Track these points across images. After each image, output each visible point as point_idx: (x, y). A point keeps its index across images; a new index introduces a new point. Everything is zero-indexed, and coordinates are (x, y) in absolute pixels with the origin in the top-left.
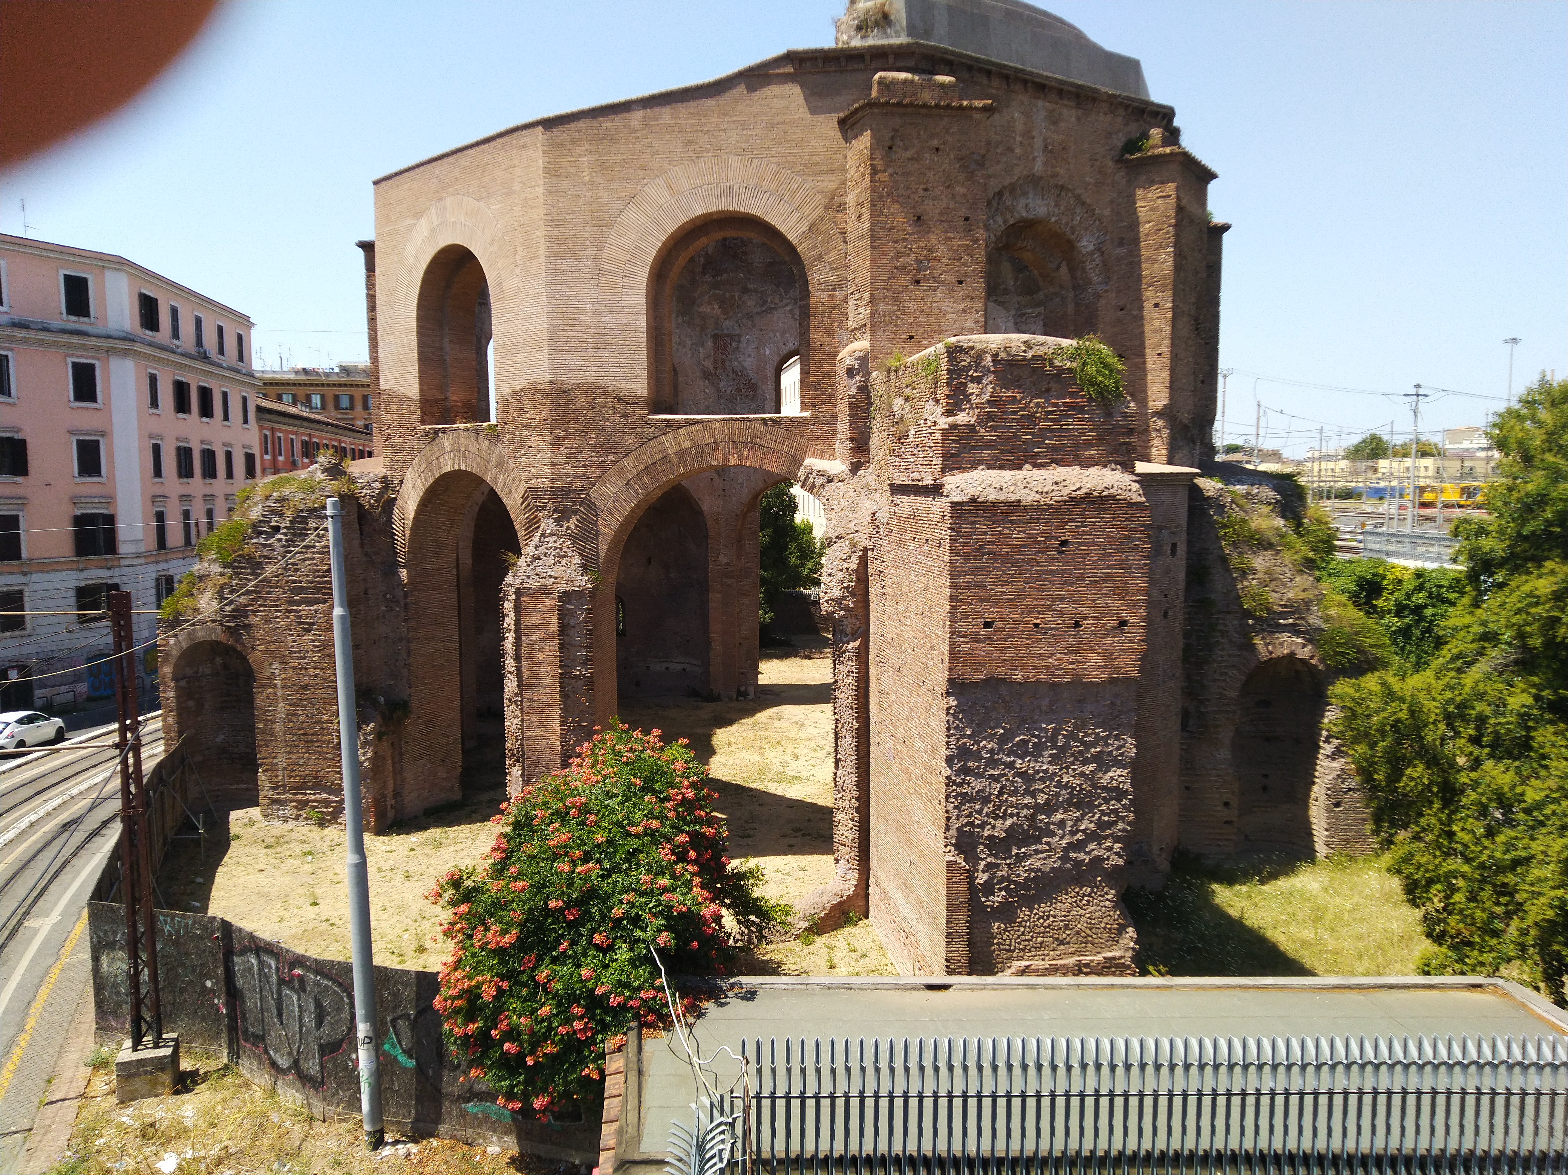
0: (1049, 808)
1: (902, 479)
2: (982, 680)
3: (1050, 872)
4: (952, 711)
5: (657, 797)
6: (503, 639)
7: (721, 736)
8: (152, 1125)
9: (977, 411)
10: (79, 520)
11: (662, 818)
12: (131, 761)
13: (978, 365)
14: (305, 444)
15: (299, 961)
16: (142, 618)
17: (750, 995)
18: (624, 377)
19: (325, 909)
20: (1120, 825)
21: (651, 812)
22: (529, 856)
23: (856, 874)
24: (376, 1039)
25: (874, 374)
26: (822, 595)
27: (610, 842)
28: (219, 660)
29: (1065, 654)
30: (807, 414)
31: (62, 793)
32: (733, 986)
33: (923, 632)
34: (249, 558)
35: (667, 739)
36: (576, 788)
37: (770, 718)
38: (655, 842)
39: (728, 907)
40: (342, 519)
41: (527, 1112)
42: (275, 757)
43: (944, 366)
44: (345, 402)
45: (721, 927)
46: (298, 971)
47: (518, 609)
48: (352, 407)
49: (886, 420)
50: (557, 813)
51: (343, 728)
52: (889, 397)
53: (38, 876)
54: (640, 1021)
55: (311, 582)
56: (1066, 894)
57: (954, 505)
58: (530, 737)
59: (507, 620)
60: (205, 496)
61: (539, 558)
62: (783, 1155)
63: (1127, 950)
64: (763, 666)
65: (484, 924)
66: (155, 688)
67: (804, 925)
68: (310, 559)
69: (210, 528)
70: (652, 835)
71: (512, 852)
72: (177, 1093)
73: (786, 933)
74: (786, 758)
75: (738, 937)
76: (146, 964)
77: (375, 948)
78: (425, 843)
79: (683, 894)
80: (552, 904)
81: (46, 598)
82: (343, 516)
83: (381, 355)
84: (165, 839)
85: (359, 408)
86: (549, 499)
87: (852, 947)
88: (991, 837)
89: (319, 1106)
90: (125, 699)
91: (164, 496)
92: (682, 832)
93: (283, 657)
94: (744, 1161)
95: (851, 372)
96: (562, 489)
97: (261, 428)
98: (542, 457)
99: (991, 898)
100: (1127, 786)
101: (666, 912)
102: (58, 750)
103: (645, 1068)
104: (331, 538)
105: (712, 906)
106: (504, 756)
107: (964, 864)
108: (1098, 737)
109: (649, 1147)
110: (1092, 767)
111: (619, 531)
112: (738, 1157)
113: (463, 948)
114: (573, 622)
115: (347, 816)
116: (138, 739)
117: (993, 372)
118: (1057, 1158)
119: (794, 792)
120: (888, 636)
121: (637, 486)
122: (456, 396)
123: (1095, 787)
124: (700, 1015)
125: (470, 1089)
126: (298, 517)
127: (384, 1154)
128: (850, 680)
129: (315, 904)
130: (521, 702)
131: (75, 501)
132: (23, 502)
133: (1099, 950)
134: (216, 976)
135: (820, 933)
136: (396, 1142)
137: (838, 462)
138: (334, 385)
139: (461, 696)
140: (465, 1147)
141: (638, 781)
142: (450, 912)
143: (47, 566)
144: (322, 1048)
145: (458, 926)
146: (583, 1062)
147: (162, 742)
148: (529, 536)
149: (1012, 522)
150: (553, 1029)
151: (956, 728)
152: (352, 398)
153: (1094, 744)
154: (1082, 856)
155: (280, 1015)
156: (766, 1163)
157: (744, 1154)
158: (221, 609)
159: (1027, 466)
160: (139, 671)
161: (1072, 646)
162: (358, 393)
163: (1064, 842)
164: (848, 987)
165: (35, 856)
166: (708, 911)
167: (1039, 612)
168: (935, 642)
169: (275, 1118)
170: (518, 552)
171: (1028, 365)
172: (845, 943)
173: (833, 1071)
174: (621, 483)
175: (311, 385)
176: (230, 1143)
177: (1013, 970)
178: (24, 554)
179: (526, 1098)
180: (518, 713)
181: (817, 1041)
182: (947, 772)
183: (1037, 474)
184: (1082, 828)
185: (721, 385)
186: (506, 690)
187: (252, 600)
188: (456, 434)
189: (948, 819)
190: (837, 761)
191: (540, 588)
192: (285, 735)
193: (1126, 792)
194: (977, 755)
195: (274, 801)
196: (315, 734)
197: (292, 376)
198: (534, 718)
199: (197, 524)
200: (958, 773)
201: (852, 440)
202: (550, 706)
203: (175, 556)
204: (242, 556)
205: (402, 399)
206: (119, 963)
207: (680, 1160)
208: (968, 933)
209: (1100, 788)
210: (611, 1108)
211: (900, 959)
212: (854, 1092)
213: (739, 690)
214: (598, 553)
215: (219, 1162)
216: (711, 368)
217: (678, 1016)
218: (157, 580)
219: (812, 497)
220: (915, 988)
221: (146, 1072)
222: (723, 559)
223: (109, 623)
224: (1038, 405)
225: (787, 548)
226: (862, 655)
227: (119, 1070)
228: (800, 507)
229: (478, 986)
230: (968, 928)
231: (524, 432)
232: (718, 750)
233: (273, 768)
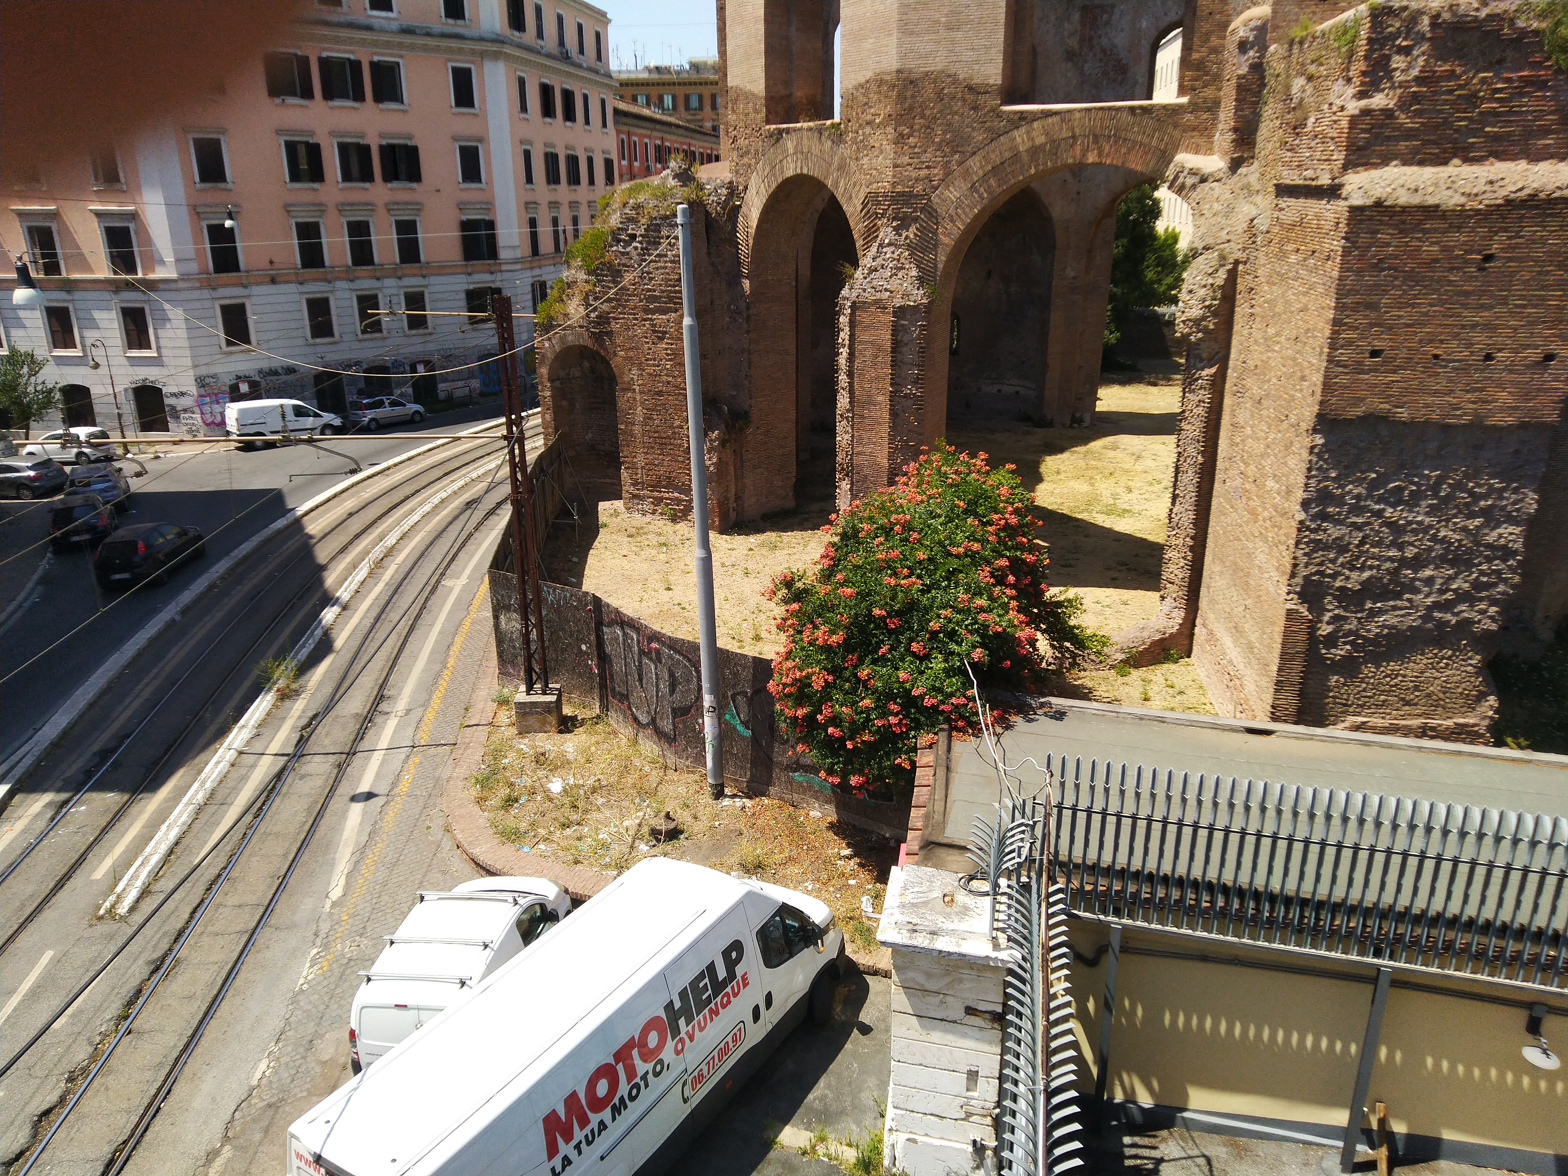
0: (1417, 563)
1: (1291, 178)
2: (1359, 417)
3: (1406, 630)
4: (1316, 450)
5: (979, 521)
6: (838, 354)
7: (1050, 464)
8: (543, 754)
9: (1399, 91)
10: (466, 226)
11: (983, 541)
12: (517, 452)
13: (1409, 30)
14: (658, 149)
15: (656, 636)
16: (522, 321)
17: (1059, 715)
18: (977, 62)
19: (677, 594)
20: (1501, 588)
21: (973, 534)
22: (855, 566)
23: (1182, 614)
24: (719, 709)
25: (1272, 48)
26: (1178, 314)
27: (931, 560)
28: (586, 364)
29: (1468, 391)
30: (1184, 100)
31: (464, 475)
32: (1042, 705)
33: (1294, 359)
34: (610, 266)
35: (994, 464)
36: (901, 506)
37: (1105, 447)
38: (975, 564)
39: (1043, 632)
40: (690, 227)
41: (844, 787)
42: (635, 457)
43: (1364, 33)
44: (694, 103)
45: (1035, 649)
46: (654, 645)
47: (852, 324)
48: (701, 108)
49: (1280, 106)
50: (882, 527)
51: (691, 434)
52: (1288, 76)
53: (450, 544)
54: (950, 725)
55: (663, 291)
56: (1422, 655)
57: (1353, 209)
58: (859, 454)
59: (842, 334)
60: (570, 202)
61: (876, 270)
62: (1080, 861)
63: (1485, 717)
64: (1102, 392)
65: (812, 622)
66: (534, 387)
67: (1121, 656)
68: (663, 268)
69: (576, 236)
70: (972, 557)
71: (839, 560)
72: (561, 732)
73: (1101, 662)
74: (1118, 490)
75: (1051, 660)
76: (534, 626)
77: (719, 632)
78: (762, 545)
79: (999, 616)
80: (877, 612)
81: (442, 300)
82: (691, 224)
83: (729, 48)
84: (547, 521)
85: (707, 108)
86: (889, 206)
87: (1169, 683)
88: (1342, 589)
89: (671, 759)
90: (510, 397)
91: (535, 203)
92: (1003, 556)
93: (641, 363)
94: (1041, 860)
95: (1243, 46)
96: (901, 194)
97: (618, 132)
98: (885, 159)
99: (1333, 651)
100: (1518, 546)
101: (982, 631)
102: (459, 438)
103: (953, 766)
104: (681, 247)
105: (1028, 630)
106: (834, 470)
107: (1307, 613)
108: (1491, 490)
109: (953, 833)
110: (1478, 522)
111: (960, 241)
112: (1036, 855)
113: (793, 641)
114: (906, 339)
115: (695, 514)
116: (521, 432)
117: (1430, 39)
118: (1367, 909)
119: (1122, 526)
120: (1251, 363)
121: (982, 190)
122: (800, 93)
123: (1478, 544)
124: (1008, 727)
125: (797, 762)
126: (652, 225)
127: (724, 804)
128: (1200, 411)
129: (669, 589)
130: (853, 418)
131: (461, 207)
132: (419, 207)
133: (1450, 714)
134: (589, 642)
135: (1137, 666)
136: (734, 796)
137: (1215, 157)
138: (685, 84)
139: (797, 409)
140: (791, 808)
141: (962, 504)
142: (783, 608)
143: (442, 270)
144: (674, 710)
145: (790, 622)
146: (898, 752)
147: (542, 436)
148: (867, 246)
149: (1425, 231)
150: (871, 720)
151: (1319, 469)
152: (701, 98)
153: (1485, 497)
154: (1448, 617)
155: (640, 680)
156: (1062, 865)
157: (1042, 854)
158: (587, 315)
159: (1456, 161)
160: (521, 371)
161: (1477, 382)
162: (706, 91)
163: (1429, 601)
164: (1162, 720)
165: (447, 527)
166: (1023, 633)
167: (1442, 342)
168: (1307, 372)
169: (637, 762)
170: (855, 264)
171: (1478, 28)
172: (1162, 678)
173: (1138, 795)
174: (965, 186)
175: (664, 84)
176: (602, 777)
177: (1347, 724)
178: (423, 258)
179: (845, 776)
180: (849, 429)
181: (1124, 766)
182: (1302, 516)
183: (1468, 171)
184: (1454, 587)
185: (1086, 68)
186: (839, 405)
187: (613, 307)
188: (799, 134)
189: (1295, 566)
190: (1175, 497)
191: (877, 302)
192: (643, 436)
193: (1515, 553)
194: (1339, 501)
195: (635, 496)
196: (668, 437)
197: (645, 75)
198: (865, 435)
199: (564, 231)
200: (1314, 518)
201: (1235, 130)
202: (879, 424)
203: (547, 262)
204: (605, 264)
205: (749, 96)
206: (514, 623)
207: (981, 849)
208: (1301, 683)
209: (1483, 545)
210: (919, 795)
211: (1220, 700)
212: (1158, 816)
213: (1073, 416)
214: (936, 265)
215: (594, 791)
216: (1076, 47)
217: (987, 725)
218: (533, 285)
219: (1179, 199)
220: (1233, 730)
221: (537, 712)
222: (1070, 273)
223: (494, 325)
224: (1483, 81)
225: (1143, 260)
226: (1218, 385)
227: (517, 708)
228: (1165, 213)
229: (808, 677)
230: (1302, 678)
231: (868, 130)
232: (1046, 478)
233: (633, 467)
